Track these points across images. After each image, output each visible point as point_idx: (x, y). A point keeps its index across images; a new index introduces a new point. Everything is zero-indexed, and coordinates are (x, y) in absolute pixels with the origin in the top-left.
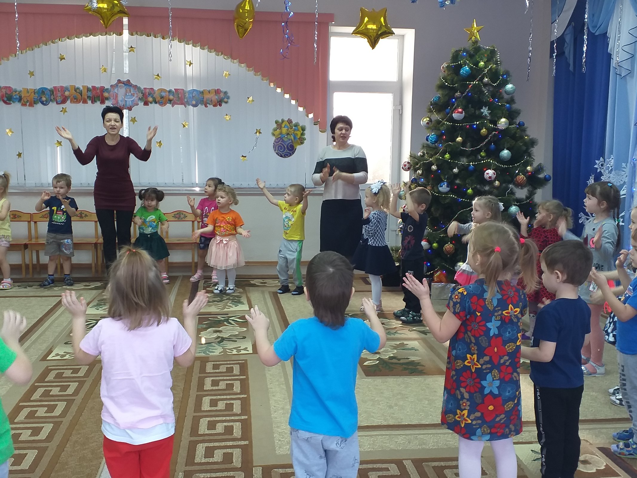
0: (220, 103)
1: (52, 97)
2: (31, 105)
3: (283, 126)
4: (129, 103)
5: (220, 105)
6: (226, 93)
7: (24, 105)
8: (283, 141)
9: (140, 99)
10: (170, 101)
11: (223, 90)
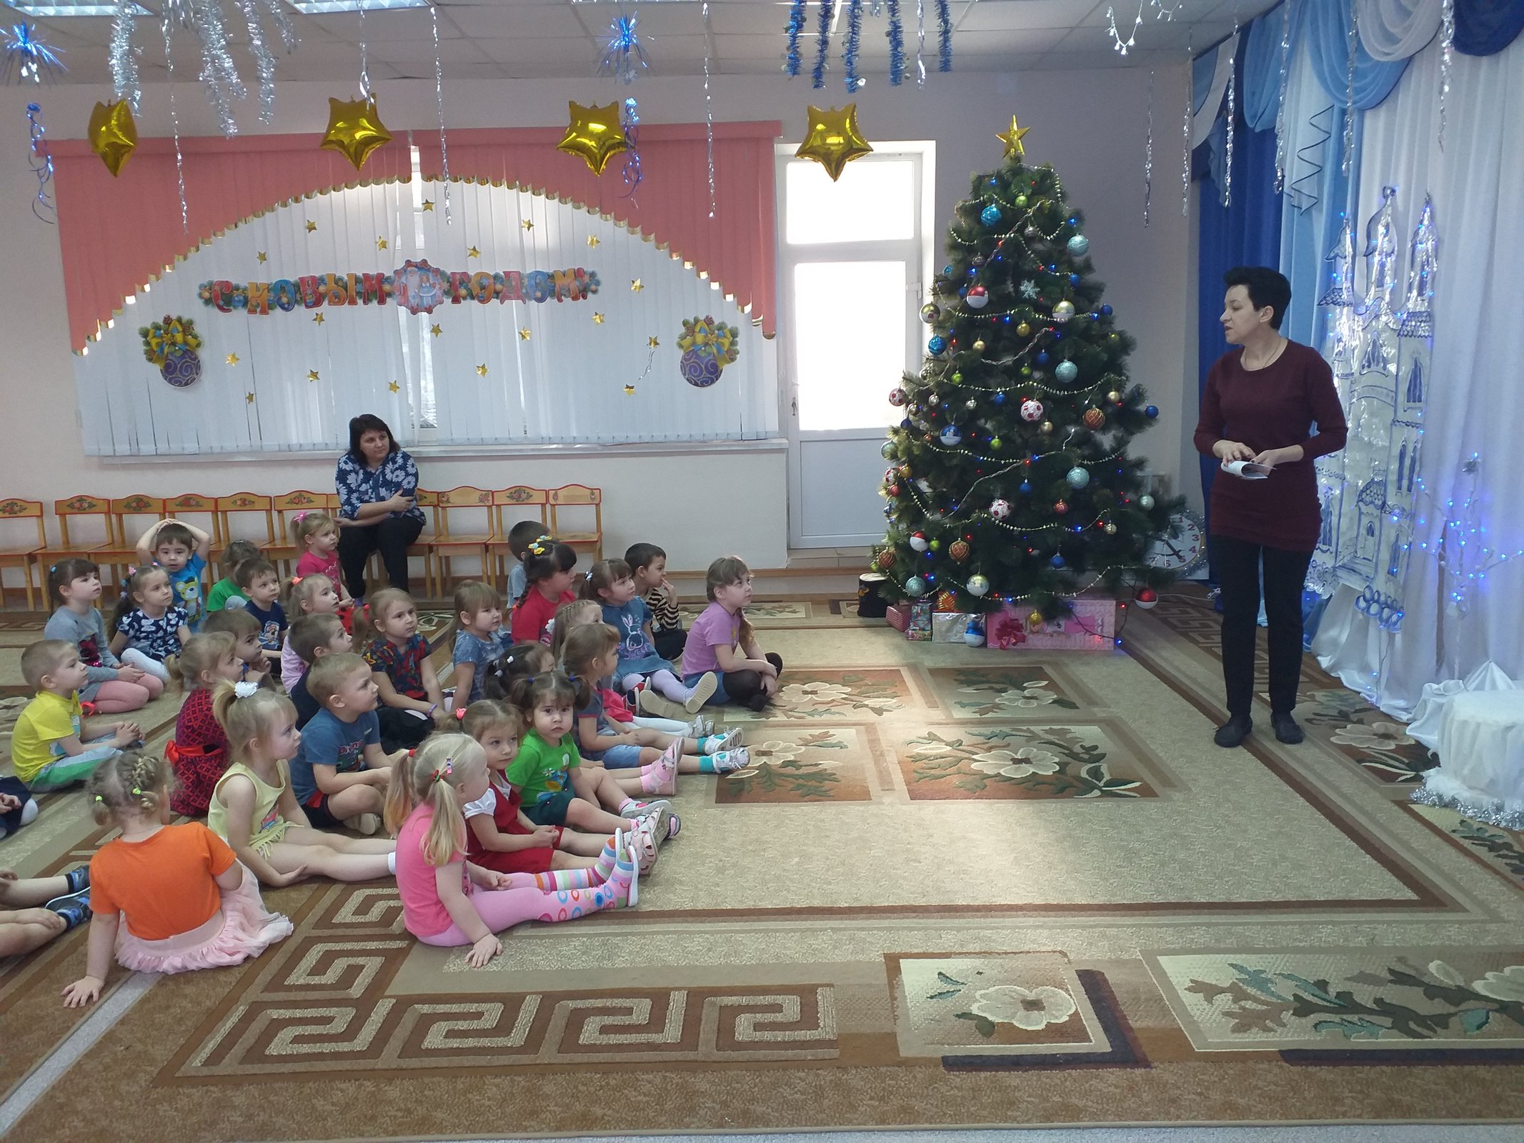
0: (583, 293)
1: (298, 296)
2: (264, 312)
3: (697, 329)
4: (427, 302)
5: (585, 297)
6: (593, 275)
7: (252, 311)
8: (698, 357)
9: (446, 293)
10: (497, 294)
11: (589, 269)
